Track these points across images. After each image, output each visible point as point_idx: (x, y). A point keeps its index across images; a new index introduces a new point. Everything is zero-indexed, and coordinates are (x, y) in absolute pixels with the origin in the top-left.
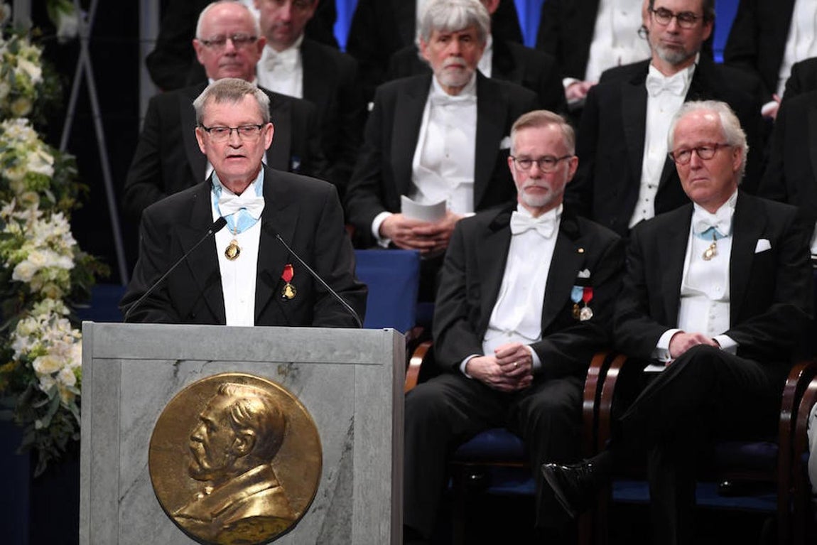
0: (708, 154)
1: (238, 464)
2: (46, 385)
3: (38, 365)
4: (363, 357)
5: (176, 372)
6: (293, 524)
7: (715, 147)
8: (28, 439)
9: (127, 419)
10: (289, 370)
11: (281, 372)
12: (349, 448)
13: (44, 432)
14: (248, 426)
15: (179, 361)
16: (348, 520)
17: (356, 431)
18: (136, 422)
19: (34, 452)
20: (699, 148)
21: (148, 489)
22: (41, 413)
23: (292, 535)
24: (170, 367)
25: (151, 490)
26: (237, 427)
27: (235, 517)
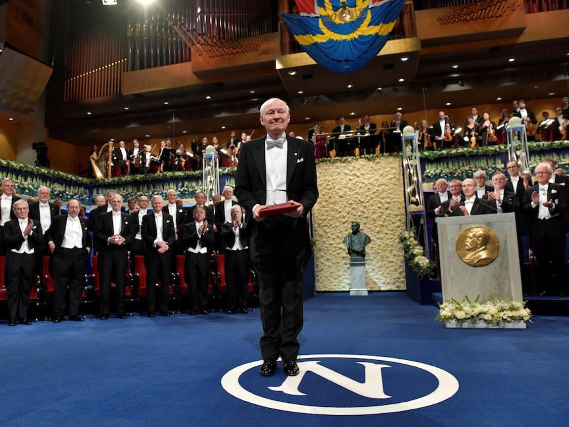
0: (544, 174)
1: (479, 246)
2: (421, 265)
3: (420, 262)
4: (507, 220)
6: (493, 261)
7: (546, 173)
8: (419, 274)
9: (449, 239)
10: (489, 224)
11: (486, 225)
12: (506, 241)
13: (422, 273)
14: (480, 237)
15: (461, 225)
17: (508, 238)
18: (452, 239)
19: (420, 276)
20: (542, 173)
22: (421, 270)
23: (493, 263)
24: (459, 226)
25: (457, 255)
26: (478, 238)
27: (479, 259)
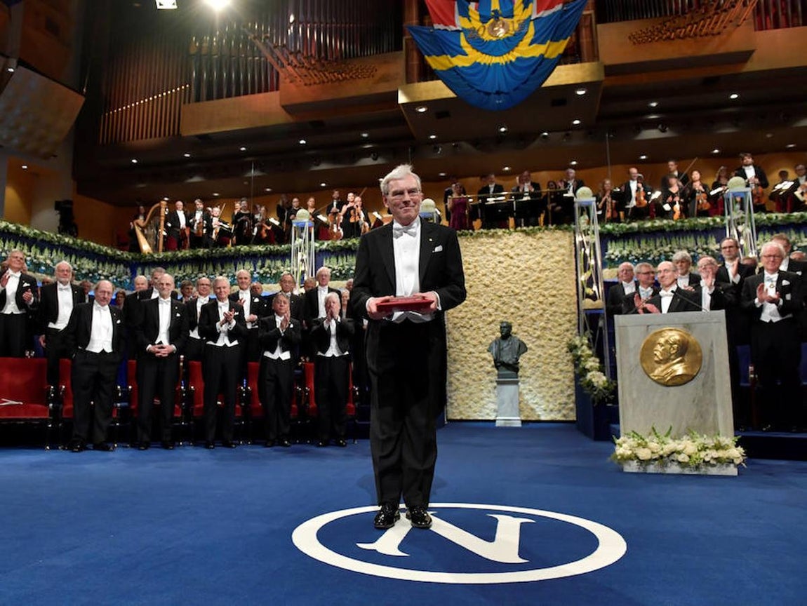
0: (776, 258)
1: (672, 357)
3: (593, 380)
4: (714, 321)
5: (647, 330)
6: (693, 378)
7: (776, 255)
8: (592, 396)
10: (687, 326)
11: (685, 327)
12: (711, 351)
13: (596, 395)
14: (675, 344)
15: (648, 326)
16: (713, 376)
17: (714, 346)
18: (635, 346)
19: (594, 399)
21: (640, 367)
22: (595, 391)
24: (644, 328)
25: (642, 370)
26: (671, 344)
27: (672, 375)
